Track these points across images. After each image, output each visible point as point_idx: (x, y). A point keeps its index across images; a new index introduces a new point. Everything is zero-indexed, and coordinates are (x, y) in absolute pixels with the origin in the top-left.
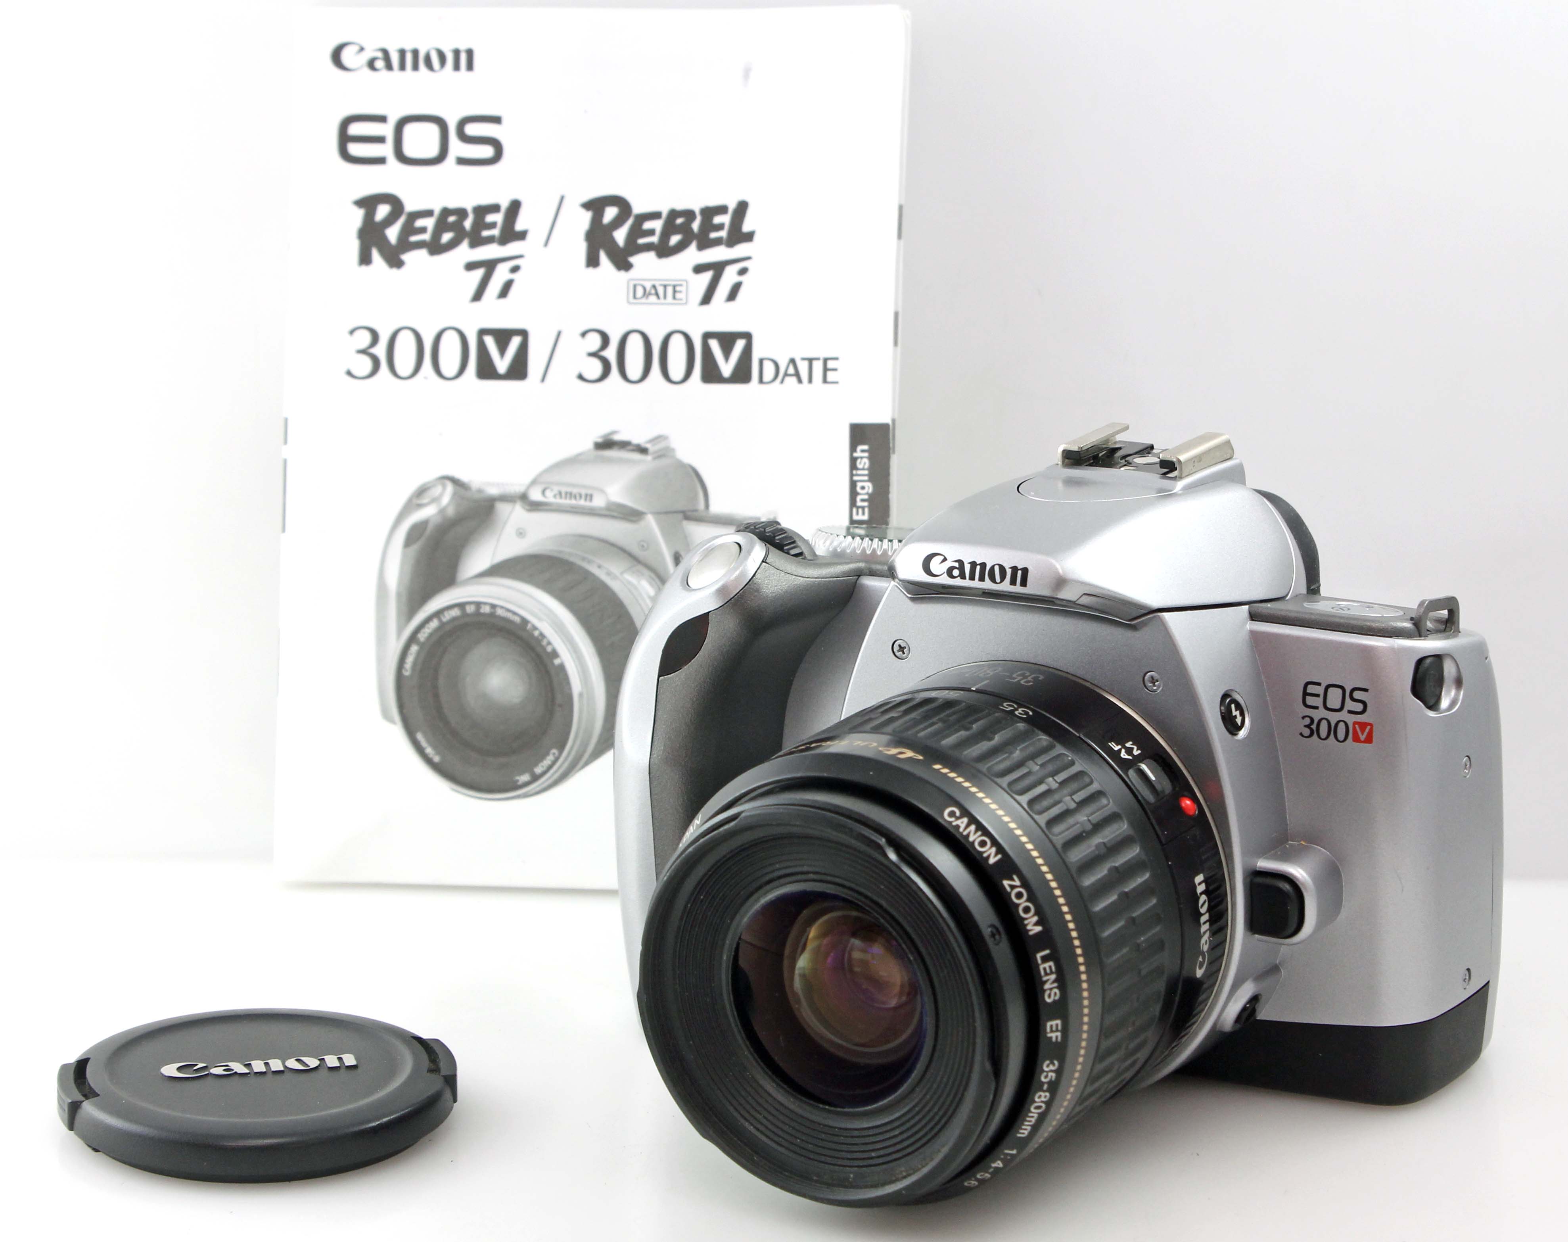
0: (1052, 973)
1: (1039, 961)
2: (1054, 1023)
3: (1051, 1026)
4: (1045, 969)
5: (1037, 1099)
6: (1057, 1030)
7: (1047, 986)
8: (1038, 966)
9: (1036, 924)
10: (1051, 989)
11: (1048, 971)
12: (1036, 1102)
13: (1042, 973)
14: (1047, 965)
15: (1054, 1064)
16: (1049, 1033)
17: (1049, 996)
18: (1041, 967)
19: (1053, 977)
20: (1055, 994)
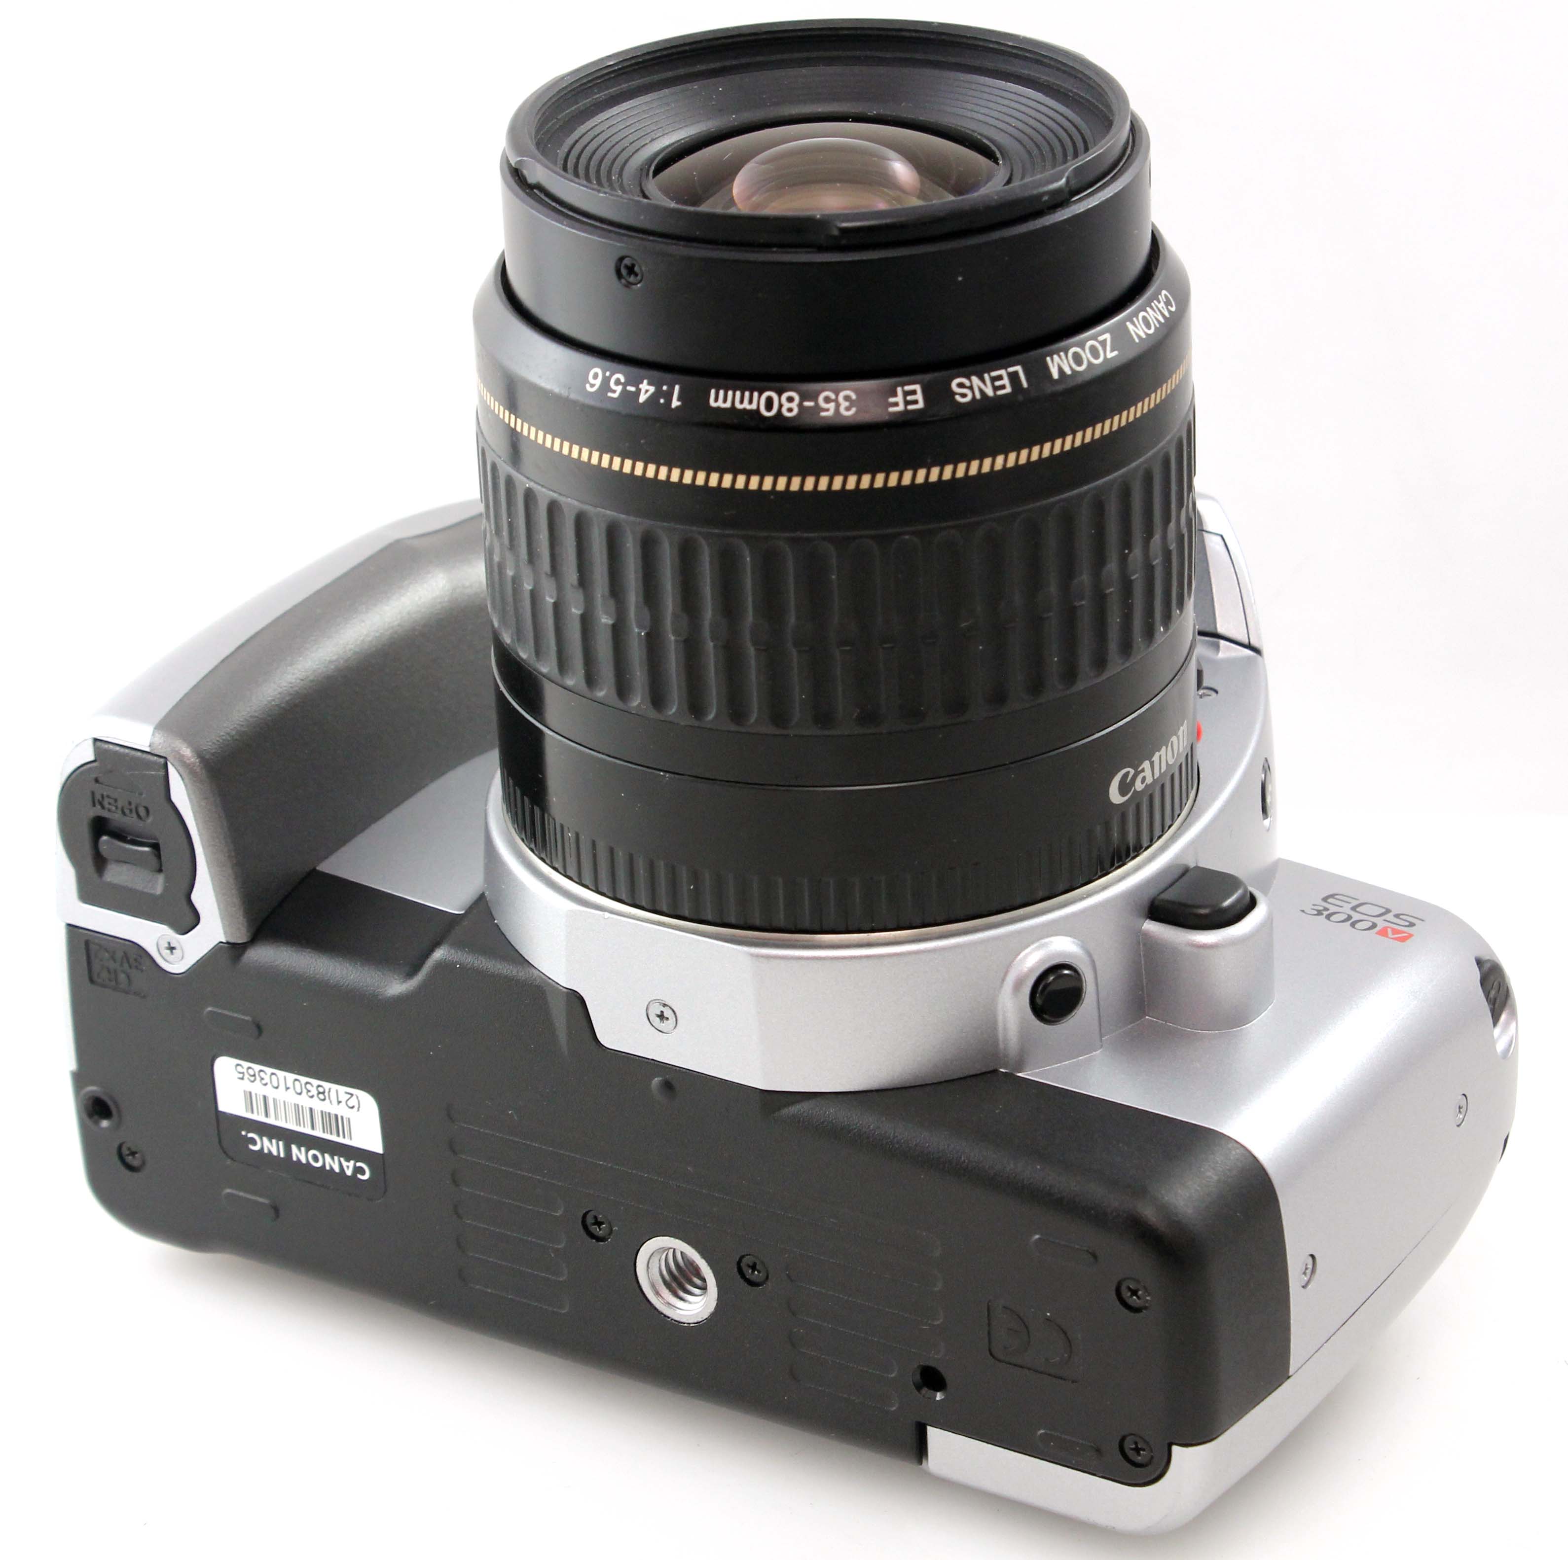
0: (996, 389)
1: (1011, 369)
2: (919, 396)
3: (914, 392)
4: (1000, 378)
5: (785, 396)
6: (907, 403)
7: (975, 380)
8: (1005, 367)
9: (1061, 371)
10: (971, 388)
11: (998, 383)
12: (780, 396)
13: (994, 374)
14: (1006, 381)
15: (848, 409)
16: (903, 388)
17: (961, 385)
18: (1002, 372)
19: (990, 392)
20: (964, 395)
